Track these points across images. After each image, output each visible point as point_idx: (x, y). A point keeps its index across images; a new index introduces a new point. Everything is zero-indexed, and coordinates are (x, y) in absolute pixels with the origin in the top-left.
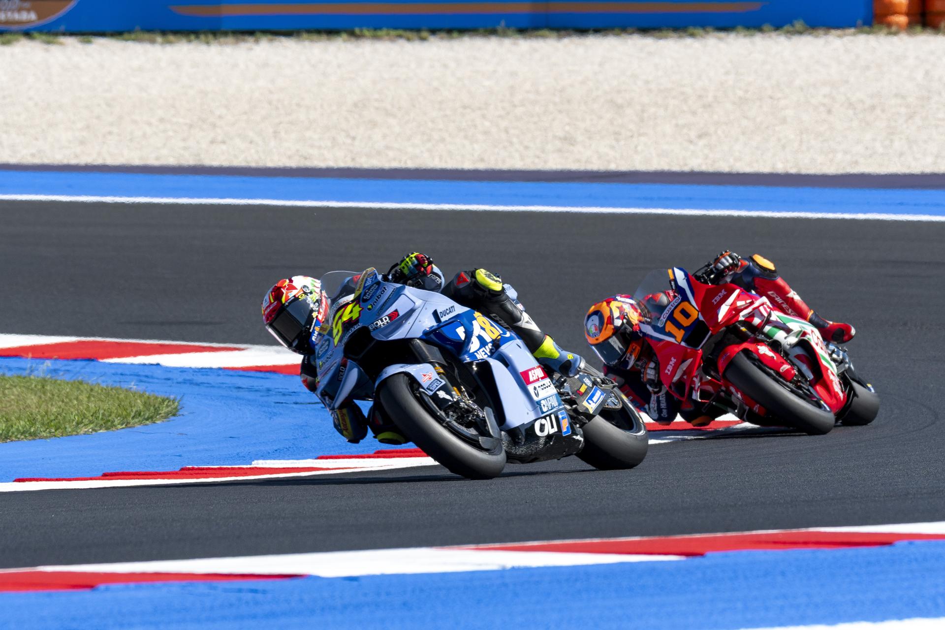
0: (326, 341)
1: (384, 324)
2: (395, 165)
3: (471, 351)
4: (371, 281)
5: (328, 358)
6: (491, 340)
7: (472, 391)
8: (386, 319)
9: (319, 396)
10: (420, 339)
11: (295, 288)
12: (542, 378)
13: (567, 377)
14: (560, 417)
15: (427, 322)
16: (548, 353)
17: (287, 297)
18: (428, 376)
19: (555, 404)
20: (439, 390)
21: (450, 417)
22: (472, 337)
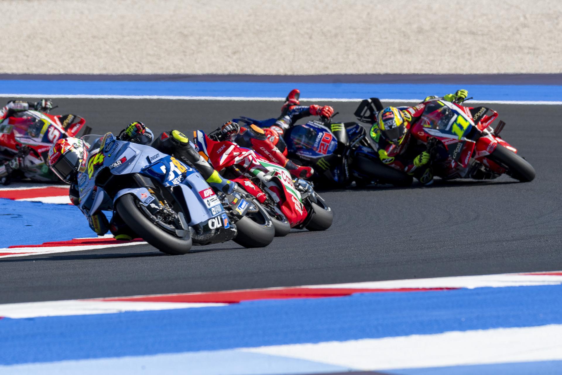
0: (84, 176)
1: (118, 165)
2: (53, 72)
3: (170, 180)
4: (109, 140)
5: (85, 186)
6: (181, 173)
7: (171, 203)
8: (119, 162)
9: (81, 209)
10: (139, 173)
11: (69, 145)
12: (212, 195)
13: (226, 194)
14: (223, 217)
15: (143, 164)
16: (215, 180)
17: (64, 150)
18: (145, 195)
19: (220, 210)
20: (151, 203)
21: (158, 218)
22: (169, 172)
